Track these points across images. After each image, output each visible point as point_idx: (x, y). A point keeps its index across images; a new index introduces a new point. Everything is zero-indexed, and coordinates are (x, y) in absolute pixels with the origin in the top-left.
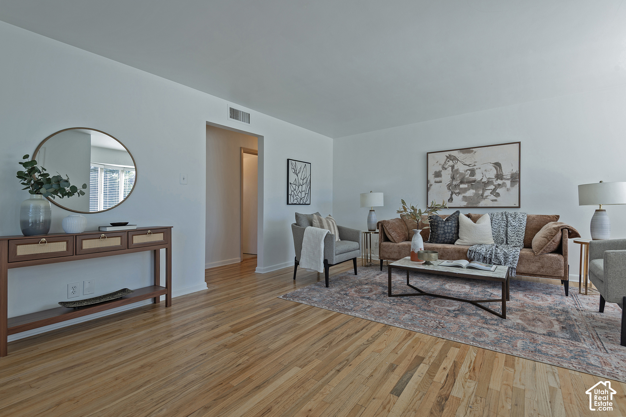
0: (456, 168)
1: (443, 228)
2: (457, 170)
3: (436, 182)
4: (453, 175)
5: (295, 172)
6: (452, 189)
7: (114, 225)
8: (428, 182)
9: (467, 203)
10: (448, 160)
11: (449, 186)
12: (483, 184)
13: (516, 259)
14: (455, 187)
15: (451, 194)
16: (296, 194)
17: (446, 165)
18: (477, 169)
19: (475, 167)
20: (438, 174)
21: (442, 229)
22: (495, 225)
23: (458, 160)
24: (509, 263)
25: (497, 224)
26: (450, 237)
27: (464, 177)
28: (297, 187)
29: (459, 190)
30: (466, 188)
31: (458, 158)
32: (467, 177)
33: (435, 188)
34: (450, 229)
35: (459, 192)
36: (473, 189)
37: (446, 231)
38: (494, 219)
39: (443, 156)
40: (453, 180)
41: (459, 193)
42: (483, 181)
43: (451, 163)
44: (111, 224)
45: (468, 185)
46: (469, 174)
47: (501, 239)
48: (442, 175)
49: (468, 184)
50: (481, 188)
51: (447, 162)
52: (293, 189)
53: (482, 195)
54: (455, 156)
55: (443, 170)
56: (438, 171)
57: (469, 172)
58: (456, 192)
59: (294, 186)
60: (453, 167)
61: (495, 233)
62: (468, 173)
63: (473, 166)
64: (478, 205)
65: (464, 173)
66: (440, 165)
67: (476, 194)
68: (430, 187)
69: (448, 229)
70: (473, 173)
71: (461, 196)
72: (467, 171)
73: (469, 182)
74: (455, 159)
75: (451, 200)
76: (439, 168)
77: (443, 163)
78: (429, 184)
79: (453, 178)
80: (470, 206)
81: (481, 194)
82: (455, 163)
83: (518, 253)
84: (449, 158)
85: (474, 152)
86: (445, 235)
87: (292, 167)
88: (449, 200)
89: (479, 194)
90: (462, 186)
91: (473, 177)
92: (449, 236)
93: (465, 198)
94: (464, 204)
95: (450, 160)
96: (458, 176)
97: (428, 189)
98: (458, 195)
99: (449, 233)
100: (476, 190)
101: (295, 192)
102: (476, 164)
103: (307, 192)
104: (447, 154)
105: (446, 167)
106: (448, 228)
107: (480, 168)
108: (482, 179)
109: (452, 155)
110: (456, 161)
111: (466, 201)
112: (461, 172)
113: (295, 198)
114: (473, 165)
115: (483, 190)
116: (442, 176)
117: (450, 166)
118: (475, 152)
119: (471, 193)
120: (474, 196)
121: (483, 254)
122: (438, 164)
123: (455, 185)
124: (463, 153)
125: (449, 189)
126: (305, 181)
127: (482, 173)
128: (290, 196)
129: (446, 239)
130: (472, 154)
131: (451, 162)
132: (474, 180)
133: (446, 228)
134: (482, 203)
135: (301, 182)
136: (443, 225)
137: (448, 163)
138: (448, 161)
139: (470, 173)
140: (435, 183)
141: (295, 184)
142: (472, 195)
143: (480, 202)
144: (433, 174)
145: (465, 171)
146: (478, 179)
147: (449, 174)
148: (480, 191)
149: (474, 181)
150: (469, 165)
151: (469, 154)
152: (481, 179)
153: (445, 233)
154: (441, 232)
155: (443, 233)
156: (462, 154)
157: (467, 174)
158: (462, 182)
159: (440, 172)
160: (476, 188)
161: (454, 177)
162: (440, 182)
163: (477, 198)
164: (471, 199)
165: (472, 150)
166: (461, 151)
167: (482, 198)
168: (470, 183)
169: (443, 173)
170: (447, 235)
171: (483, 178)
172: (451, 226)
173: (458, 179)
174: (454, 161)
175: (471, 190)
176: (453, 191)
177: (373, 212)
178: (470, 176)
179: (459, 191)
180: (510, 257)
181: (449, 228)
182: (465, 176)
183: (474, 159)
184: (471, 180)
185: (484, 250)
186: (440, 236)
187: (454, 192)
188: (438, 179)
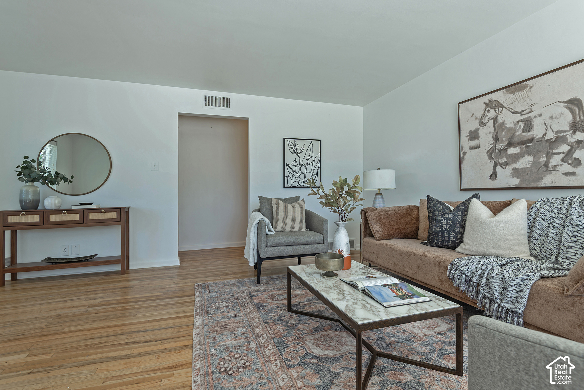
0: (500, 121)
1: (440, 222)
2: (503, 123)
3: (472, 148)
4: (497, 134)
5: (294, 152)
6: (495, 157)
7: (82, 204)
8: (460, 148)
9: (519, 180)
10: (487, 109)
11: (490, 153)
12: (548, 144)
13: (522, 294)
14: (500, 154)
15: (494, 166)
16: (296, 176)
17: (485, 118)
18: (535, 117)
19: (532, 115)
20: (474, 135)
21: (438, 224)
22: (542, 221)
23: (503, 106)
24: (508, 300)
25: (546, 220)
26: (452, 239)
27: (514, 134)
28: (298, 169)
29: (507, 158)
30: (518, 154)
31: (502, 103)
32: (518, 133)
33: (470, 156)
34: (451, 225)
35: (506, 162)
36: (529, 154)
37: (444, 227)
38: (542, 211)
39: (480, 104)
40: (496, 142)
41: (506, 164)
42: (547, 137)
43: (492, 113)
44: (80, 203)
45: (520, 148)
46: (522, 127)
47: (548, 251)
48: (480, 135)
49: (521, 146)
50: (543, 152)
51: (486, 113)
52: (290, 171)
53: (546, 165)
54: (498, 101)
55: (481, 127)
56: (473, 129)
57: (522, 124)
58: (501, 162)
59: (293, 168)
60: (495, 119)
61: (540, 238)
62: (520, 126)
63: (527, 113)
64: (538, 183)
65: (513, 127)
66: (476, 119)
67: (534, 164)
68: (463, 157)
69: (447, 225)
70: (528, 125)
71: (509, 169)
72: (517, 123)
73: (521, 143)
74: (498, 106)
75: (494, 176)
76: (475, 125)
77: (479, 115)
78: (462, 153)
79: (496, 139)
80: (524, 186)
81: (543, 163)
82: (499, 112)
83: (530, 283)
84: (490, 105)
85: (529, 88)
86: (442, 234)
87: (290, 146)
88: (491, 176)
89: (540, 163)
90: (511, 151)
91: (529, 134)
92: (449, 236)
93: (516, 172)
94: (515, 182)
95: (491, 108)
96: (503, 133)
97: (461, 160)
98: (504, 167)
99: (449, 232)
100: (534, 157)
101: (294, 173)
102: (533, 108)
103: (315, 173)
104: (486, 99)
105: (485, 120)
106: (447, 223)
107: (540, 115)
108: (545, 134)
109: (494, 99)
110: (500, 109)
111: (517, 177)
112: (508, 126)
113: (295, 180)
114: (528, 111)
115: (547, 154)
116: (479, 137)
117: (492, 119)
118: (531, 87)
119: (525, 163)
120: (531, 167)
121: (469, 274)
122: (474, 118)
123: (500, 151)
124: (511, 93)
125: (490, 157)
126: (310, 161)
127: (545, 124)
128: (286, 179)
129: (445, 240)
130: (526, 91)
131: (492, 111)
132: (530, 137)
133: (444, 222)
134: (547, 180)
135: (305, 162)
136: (440, 218)
137: (488, 113)
138: (488, 111)
139: (524, 127)
140: (470, 149)
141: (295, 165)
142: (528, 166)
143: (542, 179)
144: (467, 136)
145: (515, 125)
146: (537, 135)
147: (490, 133)
148: (542, 157)
149: (531, 140)
150: (521, 113)
151: (520, 93)
152: (543, 136)
153: (442, 231)
154: (436, 229)
155: (440, 231)
156: (509, 95)
157: (519, 129)
158: (510, 144)
159: (477, 130)
160: (535, 153)
161: (497, 137)
162: (478, 147)
163: (536, 170)
164: (528, 173)
165: (526, 84)
166: (507, 91)
167: (547, 170)
168: (524, 145)
169: (482, 132)
170: (446, 234)
171: (547, 132)
172: (452, 220)
173: (504, 139)
174: (497, 110)
175: (526, 157)
176: (496, 160)
177: (379, 196)
178: (523, 132)
179: (506, 160)
180: (510, 289)
181: (450, 222)
182: (515, 132)
183: (530, 100)
184: (525, 139)
185: (473, 267)
186: (436, 235)
187: (499, 162)
188: (474, 143)
